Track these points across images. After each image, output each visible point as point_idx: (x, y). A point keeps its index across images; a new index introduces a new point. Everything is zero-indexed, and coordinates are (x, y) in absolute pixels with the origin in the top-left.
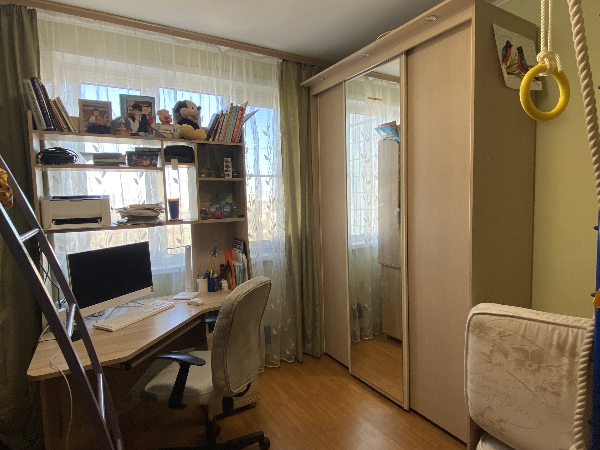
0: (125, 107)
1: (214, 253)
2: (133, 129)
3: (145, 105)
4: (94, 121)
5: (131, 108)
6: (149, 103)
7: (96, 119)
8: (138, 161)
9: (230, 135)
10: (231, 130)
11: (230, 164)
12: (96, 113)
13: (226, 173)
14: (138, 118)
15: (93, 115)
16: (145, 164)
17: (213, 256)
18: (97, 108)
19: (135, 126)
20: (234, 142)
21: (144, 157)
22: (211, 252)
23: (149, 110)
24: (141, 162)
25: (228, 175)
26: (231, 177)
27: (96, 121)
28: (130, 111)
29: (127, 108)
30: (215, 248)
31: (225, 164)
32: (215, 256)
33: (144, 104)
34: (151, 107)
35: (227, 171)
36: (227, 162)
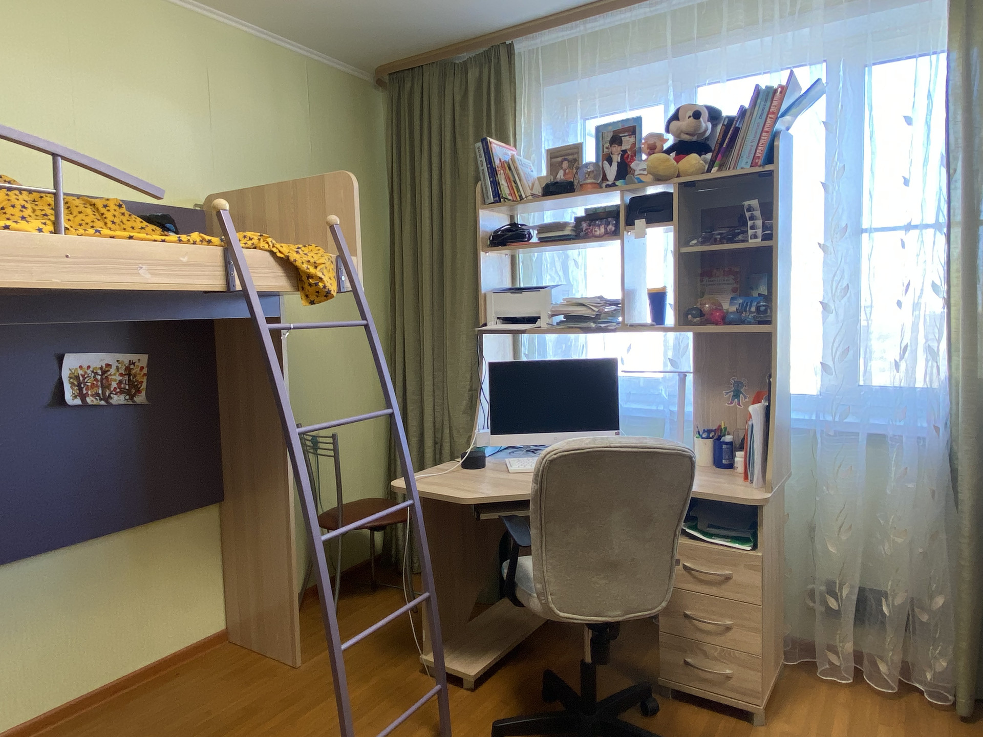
0: (601, 145)
1: (736, 395)
2: (609, 179)
3: (627, 134)
4: (562, 177)
5: (607, 145)
6: (633, 128)
7: (564, 175)
8: (589, 231)
9: (750, 153)
10: (752, 141)
11: (757, 213)
12: (565, 165)
13: (750, 232)
14: (617, 158)
15: (562, 168)
16: (598, 233)
17: (733, 400)
18: (566, 157)
19: (612, 172)
20: (756, 165)
21: (597, 222)
22: (729, 392)
23: (632, 140)
24: (593, 230)
25: (755, 236)
26: (759, 240)
27: (564, 176)
28: (607, 150)
29: (603, 146)
30: (738, 384)
31: (748, 214)
32: (736, 400)
33: (625, 132)
34: (635, 134)
35: (752, 228)
36: (750, 209)
